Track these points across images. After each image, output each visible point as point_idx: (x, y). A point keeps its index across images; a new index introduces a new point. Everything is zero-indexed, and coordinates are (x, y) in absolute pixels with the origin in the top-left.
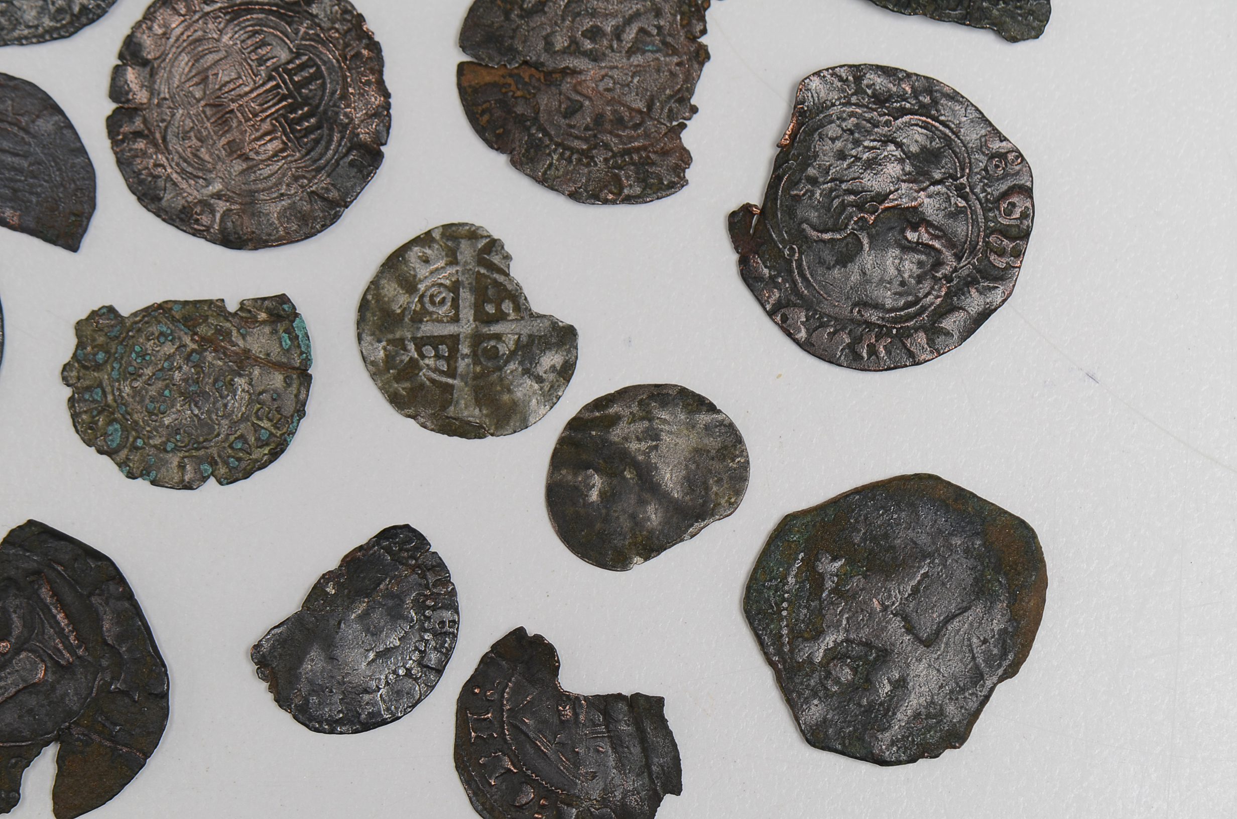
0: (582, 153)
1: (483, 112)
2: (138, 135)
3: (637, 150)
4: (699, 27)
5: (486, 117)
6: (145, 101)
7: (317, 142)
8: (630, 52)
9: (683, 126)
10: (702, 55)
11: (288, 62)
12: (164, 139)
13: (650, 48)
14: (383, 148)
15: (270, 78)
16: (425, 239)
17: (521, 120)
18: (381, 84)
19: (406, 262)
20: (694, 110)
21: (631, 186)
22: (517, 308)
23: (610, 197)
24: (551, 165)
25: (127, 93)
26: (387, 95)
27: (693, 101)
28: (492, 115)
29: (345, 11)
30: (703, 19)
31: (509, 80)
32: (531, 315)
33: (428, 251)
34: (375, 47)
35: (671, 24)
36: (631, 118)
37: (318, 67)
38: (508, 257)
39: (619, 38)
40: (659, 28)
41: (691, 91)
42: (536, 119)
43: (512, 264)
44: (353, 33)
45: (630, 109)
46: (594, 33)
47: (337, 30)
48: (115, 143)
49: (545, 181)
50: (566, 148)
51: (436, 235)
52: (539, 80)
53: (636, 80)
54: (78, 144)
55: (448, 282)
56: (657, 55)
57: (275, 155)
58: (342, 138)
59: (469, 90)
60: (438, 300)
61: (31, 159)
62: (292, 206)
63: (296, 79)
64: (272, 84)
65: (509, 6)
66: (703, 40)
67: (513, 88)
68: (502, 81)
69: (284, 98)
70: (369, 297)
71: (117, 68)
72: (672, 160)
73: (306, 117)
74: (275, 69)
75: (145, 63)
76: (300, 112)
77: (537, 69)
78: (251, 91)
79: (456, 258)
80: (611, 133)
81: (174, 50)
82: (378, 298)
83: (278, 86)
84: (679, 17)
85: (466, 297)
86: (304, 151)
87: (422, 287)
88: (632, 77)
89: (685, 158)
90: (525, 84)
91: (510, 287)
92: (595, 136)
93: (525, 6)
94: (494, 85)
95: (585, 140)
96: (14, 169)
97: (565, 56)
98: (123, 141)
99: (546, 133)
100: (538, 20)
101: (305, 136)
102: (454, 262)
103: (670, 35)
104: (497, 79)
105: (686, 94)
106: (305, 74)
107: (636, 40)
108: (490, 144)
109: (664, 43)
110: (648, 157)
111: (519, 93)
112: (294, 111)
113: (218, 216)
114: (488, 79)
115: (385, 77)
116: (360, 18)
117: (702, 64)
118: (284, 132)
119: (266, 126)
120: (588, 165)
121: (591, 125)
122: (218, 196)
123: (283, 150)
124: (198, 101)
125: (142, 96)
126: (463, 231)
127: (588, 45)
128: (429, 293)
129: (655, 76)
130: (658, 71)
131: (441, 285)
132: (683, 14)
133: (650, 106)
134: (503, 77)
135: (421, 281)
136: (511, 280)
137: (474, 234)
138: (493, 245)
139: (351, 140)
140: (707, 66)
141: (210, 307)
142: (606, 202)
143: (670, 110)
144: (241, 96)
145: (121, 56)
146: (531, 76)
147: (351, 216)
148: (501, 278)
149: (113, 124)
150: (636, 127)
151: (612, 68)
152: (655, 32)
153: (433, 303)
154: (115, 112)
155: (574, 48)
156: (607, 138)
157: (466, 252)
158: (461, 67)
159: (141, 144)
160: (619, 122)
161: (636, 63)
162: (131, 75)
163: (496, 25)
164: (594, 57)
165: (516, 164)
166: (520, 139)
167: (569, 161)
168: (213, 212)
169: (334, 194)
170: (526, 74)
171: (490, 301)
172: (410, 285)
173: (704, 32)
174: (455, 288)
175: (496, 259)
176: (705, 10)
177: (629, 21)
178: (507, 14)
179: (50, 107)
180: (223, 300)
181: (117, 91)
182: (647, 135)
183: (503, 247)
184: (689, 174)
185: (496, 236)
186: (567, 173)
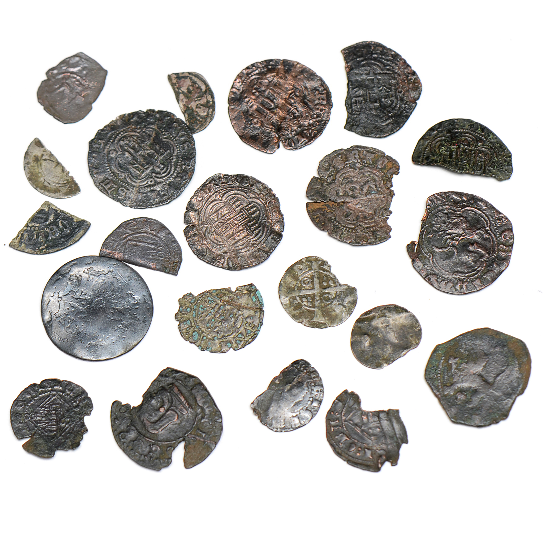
0: (352, 228)
1: (317, 218)
2: (195, 235)
3: (372, 227)
4: (389, 185)
5: (318, 219)
6: (197, 223)
7: (259, 232)
8: (366, 194)
9: (387, 218)
10: (392, 194)
11: (247, 206)
12: (205, 235)
13: (373, 192)
14: (282, 233)
15: (241, 212)
16: (300, 262)
17: (330, 220)
18: (279, 212)
19: (294, 270)
20: (391, 212)
21: (371, 239)
22: (335, 283)
23: (364, 242)
24: (342, 234)
25: (191, 221)
26: (282, 215)
27: (390, 209)
28: (320, 219)
29: (265, 188)
30: (391, 182)
31: (325, 207)
32: (340, 285)
33: (301, 266)
34: (277, 199)
35: (380, 184)
36: (369, 216)
37: (257, 207)
38: (330, 266)
39: (362, 190)
40: (376, 185)
41: (389, 206)
42: (335, 219)
43: (331, 269)
44: (268, 195)
45: (368, 214)
46: (353, 189)
47: (263, 194)
48: (187, 238)
49: (341, 240)
50: (347, 228)
51: (304, 261)
52: (335, 206)
53: (369, 203)
54: (174, 239)
55: (309, 276)
56: (376, 195)
57: (245, 237)
58: (268, 230)
59: (311, 211)
60: (306, 282)
61: (158, 245)
62: (252, 253)
63: (250, 212)
64: (242, 213)
65: (323, 182)
66: (392, 189)
67: (327, 209)
68: (323, 207)
69: (246, 218)
70: (282, 283)
71: (186, 212)
72: (385, 229)
73: (254, 224)
74: (242, 209)
75: (196, 210)
76: (252, 223)
77: (334, 202)
78: (234, 216)
79: (311, 268)
80: (362, 221)
81: (206, 205)
82: (285, 283)
83: (243, 214)
84: (382, 182)
85: (316, 280)
86: (254, 235)
87: (300, 278)
88: (368, 202)
89: (389, 229)
90: (331, 207)
91: (331, 276)
92: (357, 223)
93: (328, 181)
94: (320, 209)
95: (354, 224)
96: (152, 249)
97: (344, 197)
98: (190, 237)
99: (339, 223)
100: (333, 185)
101: (255, 230)
102: (311, 269)
103: (380, 188)
104: (321, 207)
105: (388, 207)
106: (252, 210)
107: (368, 190)
108: (320, 228)
109: (378, 191)
110: (376, 229)
111: (329, 211)
112: (250, 222)
113: (226, 259)
114: (317, 207)
115: (281, 209)
116: (271, 190)
117: (392, 197)
118: (247, 229)
119: (241, 228)
120: (355, 233)
121: (355, 219)
122: (226, 252)
123: (247, 235)
124: (216, 222)
125: (195, 222)
126: (313, 259)
127: (351, 193)
128: (303, 280)
129: (376, 201)
130: (377, 200)
131: (307, 277)
132: (384, 180)
133: (375, 212)
134: (323, 206)
135: (300, 276)
136: (332, 274)
137: (317, 259)
138: (324, 263)
139: (271, 230)
140: (394, 198)
141: (226, 290)
142: (362, 245)
143: (382, 213)
144: (231, 218)
145: (187, 209)
146: (333, 205)
147: (273, 256)
148: (328, 274)
149: (186, 232)
150: (371, 219)
151: (360, 200)
152: (374, 187)
153: (305, 284)
154: (186, 227)
155: (346, 195)
156: (361, 224)
157: (315, 265)
158: (307, 204)
159: (196, 238)
160: (365, 217)
161: (369, 198)
162: (192, 214)
163: (318, 188)
164: (354, 197)
165: (330, 234)
166: (330, 225)
167: (348, 231)
168: (224, 258)
169: (267, 249)
170: (331, 204)
171: (325, 281)
172: (296, 278)
173: (392, 186)
174: (312, 277)
175: (326, 267)
176: (392, 178)
177: (365, 184)
178: (322, 184)
179: (163, 228)
180: (230, 288)
181: (187, 220)
182: (375, 222)
183: (328, 263)
184: (391, 234)
185: (325, 260)
186: (348, 236)
